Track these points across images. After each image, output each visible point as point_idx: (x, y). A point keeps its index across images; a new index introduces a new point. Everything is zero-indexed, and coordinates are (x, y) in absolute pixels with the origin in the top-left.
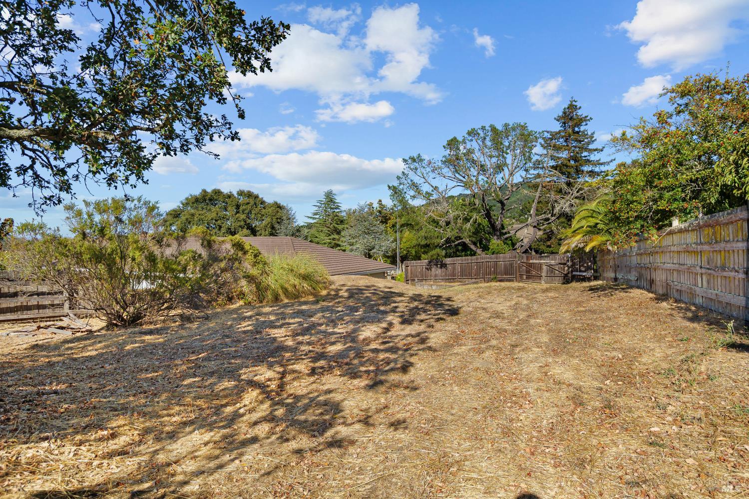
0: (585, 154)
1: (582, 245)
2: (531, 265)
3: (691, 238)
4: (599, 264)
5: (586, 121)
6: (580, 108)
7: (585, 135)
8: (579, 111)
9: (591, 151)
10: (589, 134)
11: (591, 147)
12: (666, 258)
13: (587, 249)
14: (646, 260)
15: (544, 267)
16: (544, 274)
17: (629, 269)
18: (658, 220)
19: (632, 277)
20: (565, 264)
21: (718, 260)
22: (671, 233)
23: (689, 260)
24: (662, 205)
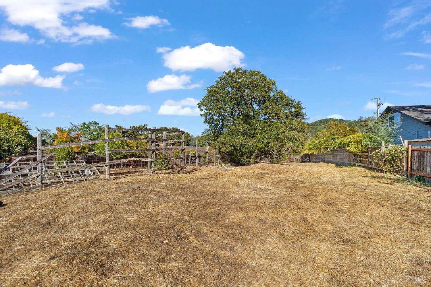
0: (303, 120)
1: (307, 153)
2: (290, 158)
3: (331, 152)
4: (310, 158)
5: (303, 108)
6: (301, 104)
7: (303, 113)
8: (301, 105)
9: (304, 119)
10: (304, 113)
11: (305, 118)
12: (327, 156)
13: (309, 154)
14: (323, 156)
15: (294, 159)
16: (294, 161)
17: (320, 158)
18: (326, 149)
19: (320, 160)
20: (300, 158)
21: (334, 156)
22: (328, 151)
23: (330, 156)
24: (326, 146)
